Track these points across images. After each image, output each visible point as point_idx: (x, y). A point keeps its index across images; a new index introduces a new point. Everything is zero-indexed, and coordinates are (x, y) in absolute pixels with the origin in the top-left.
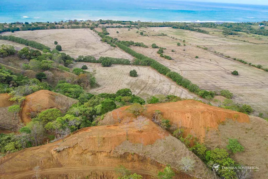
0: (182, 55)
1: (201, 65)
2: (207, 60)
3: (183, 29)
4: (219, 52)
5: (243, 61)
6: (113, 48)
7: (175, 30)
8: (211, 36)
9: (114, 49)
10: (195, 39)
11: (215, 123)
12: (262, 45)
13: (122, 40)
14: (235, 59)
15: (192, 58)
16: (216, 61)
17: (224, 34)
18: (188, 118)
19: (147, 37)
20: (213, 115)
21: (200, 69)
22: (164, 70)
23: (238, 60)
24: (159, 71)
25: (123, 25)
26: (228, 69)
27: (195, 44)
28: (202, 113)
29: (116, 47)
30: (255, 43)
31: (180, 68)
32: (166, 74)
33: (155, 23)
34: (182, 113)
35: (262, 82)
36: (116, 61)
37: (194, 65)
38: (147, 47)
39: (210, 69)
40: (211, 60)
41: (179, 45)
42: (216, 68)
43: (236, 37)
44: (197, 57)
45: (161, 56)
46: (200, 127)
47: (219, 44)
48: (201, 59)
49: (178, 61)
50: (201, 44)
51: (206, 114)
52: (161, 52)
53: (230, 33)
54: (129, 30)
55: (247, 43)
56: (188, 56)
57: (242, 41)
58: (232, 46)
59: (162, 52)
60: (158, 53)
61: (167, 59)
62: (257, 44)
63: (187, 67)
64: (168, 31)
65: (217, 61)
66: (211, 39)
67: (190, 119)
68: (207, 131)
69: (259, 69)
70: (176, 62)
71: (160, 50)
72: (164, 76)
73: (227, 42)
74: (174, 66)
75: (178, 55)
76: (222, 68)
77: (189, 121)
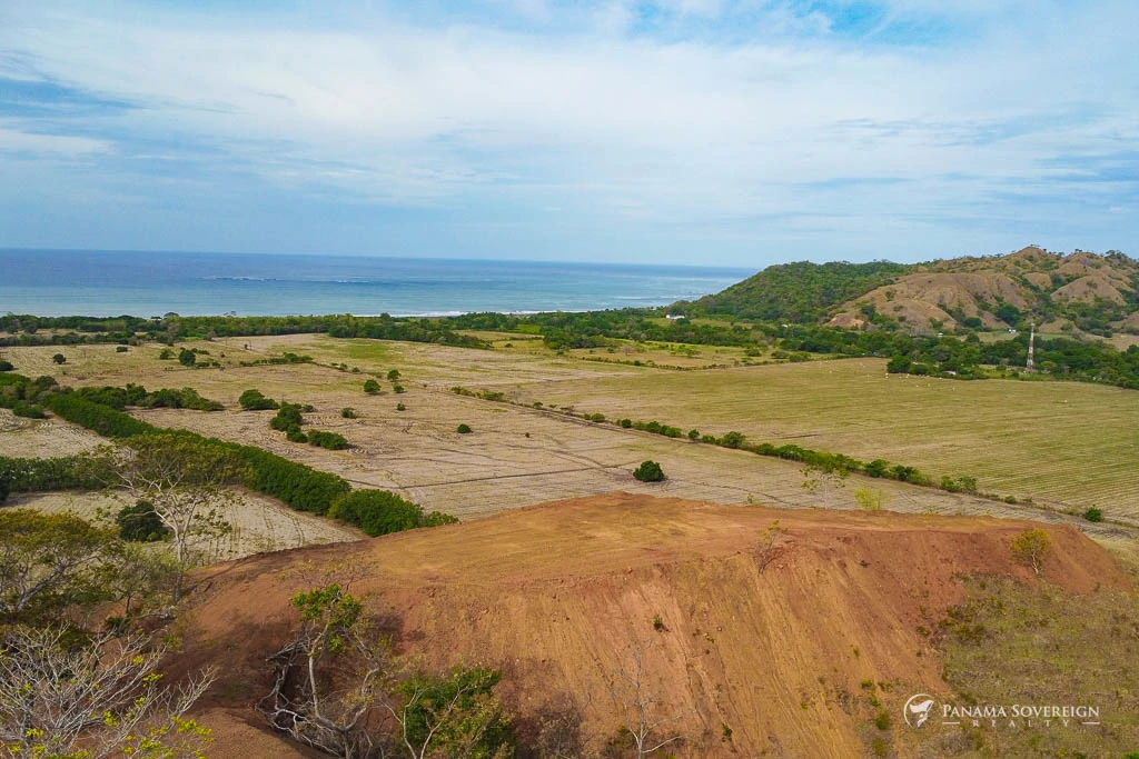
0: (394, 425)
1: (489, 457)
2: (511, 438)
3: (380, 337)
4: (553, 404)
5: (665, 428)
6: (24, 421)
7: (344, 343)
8: (502, 356)
9: (32, 427)
10: (440, 366)
11: (903, 637)
12: (707, 373)
13: (77, 386)
14: (627, 424)
15: (443, 435)
16: (549, 438)
17: (552, 344)
18: (658, 626)
19: (217, 371)
20: (854, 569)
21: (491, 474)
22: (316, 491)
23: (640, 427)
24: (291, 501)
25: (90, 335)
26: (613, 463)
27: (441, 383)
28: (763, 567)
29: (47, 417)
30: (680, 368)
31: (394, 477)
32: (329, 506)
33: (251, 321)
34: (588, 588)
35: (772, 497)
36: (37, 473)
37: (459, 461)
38: (216, 407)
39: (538, 470)
40: (528, 435)
41: (372, 389)
42: (560, 462)
43: (600, 353)
44: (464, 430)
45: (289, 437)
46: (798, 698)
47: (543, 378)
48: (483, 437)
49: (379, 453)
50: (470, 384)
51: (806, 566)
52: (290, 420)
53: (572, 339)
54: (125, 350)
55: (649, 371)
56: (423, 427)
57: (627, 363)
58: (597, 382)
59: (299, 421)
60: (275, 425)
61: (325, 447)
62: (687, 369)
63: (428, 471)
64: (312, 346)
65: (555, 437)
66: (507, 365)
67: (677, 640)
68: (873, 728)
69: (736, 451)
70: (371, 455)
71: (282, 414)
72: (319, 522)
73: (575, 371)
74: (365, 471)
75: (375, 430)
76: (587, 462)
77: (680, 661)
